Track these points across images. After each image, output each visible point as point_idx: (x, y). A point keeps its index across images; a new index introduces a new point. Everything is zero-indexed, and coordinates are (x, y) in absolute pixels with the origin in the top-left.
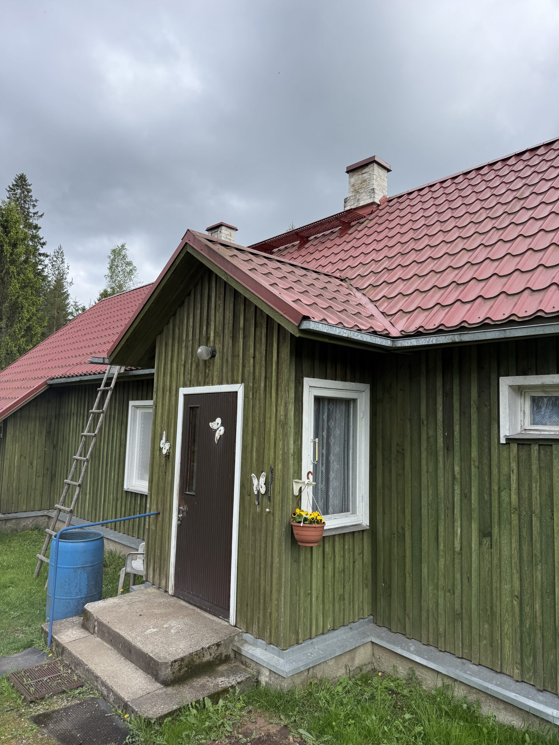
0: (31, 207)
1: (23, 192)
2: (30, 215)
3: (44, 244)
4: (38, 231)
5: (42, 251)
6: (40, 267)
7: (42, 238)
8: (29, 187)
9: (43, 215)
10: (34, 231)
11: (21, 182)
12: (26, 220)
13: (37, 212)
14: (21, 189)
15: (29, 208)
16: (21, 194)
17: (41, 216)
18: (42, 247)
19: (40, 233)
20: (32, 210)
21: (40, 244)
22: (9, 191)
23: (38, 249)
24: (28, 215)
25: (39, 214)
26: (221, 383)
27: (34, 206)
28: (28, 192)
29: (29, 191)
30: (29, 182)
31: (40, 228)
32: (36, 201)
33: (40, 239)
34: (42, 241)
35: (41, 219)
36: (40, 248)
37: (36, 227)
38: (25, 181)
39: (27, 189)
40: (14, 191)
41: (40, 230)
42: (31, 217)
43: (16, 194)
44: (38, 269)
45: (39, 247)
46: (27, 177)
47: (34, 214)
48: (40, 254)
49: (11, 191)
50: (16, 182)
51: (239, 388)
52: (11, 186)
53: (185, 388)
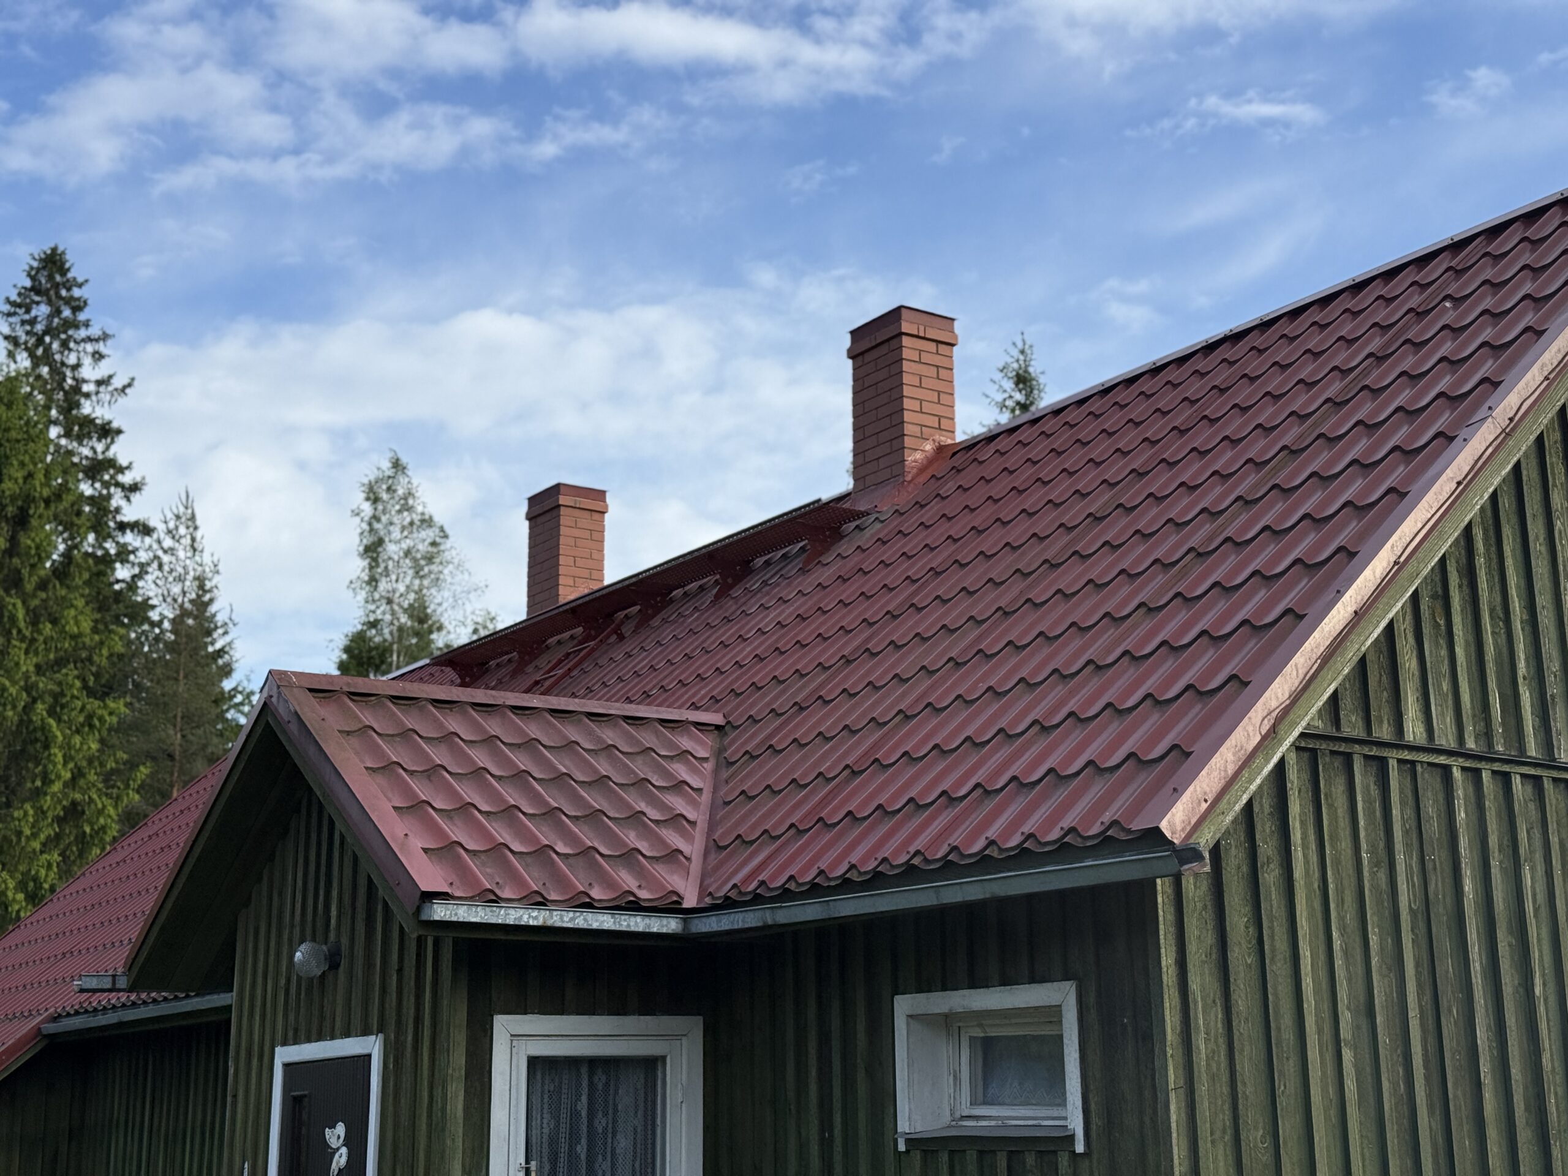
0: (87, 361)
1: (58, 312)
2: (85, 388)
3: (135, 488)
4: (113, 442)
5: (129, 514)
6: (122, 572)
7: (128, 467)
8: (76, 292)
9: (129, 385)
10: (100, 447)
11: (50, 277)
12: (70, 409)
13: (110, 377)
14: (50, 302)
15: (76, 367)
16: (50, 317)
17: (123, 390)
18: (128, 499)
19: (120, 451)
20: (89, 372)
21: (122, 486)
22: (9, 315)
23: (118, 510)
24: (76, 389)
25: (118, 382)
26: (347, 1034)
27: (98, 356)
28: (76, 309)
29: (78, 306)
30: (76, 273)
31: (119, 432)
32: (105, 337)
33: (121, 470)
34: (126, 479)
35: (122, 400)
36: (123, 503)
37: (107, 432)
38: (64, 272)
39: (68, 301)
40: (28, 311)
41: (121, 440)
42: (87, 395)
43: (33, 322)
44: (118, 581)
45: (117, 499)
46: (70, 258)
47: (99, 383)
48: (122, 527)
49: (15, 314)
50: (33, 278)
51: (372, 1046)
52: (14, 297)
53: (285, 1048)
